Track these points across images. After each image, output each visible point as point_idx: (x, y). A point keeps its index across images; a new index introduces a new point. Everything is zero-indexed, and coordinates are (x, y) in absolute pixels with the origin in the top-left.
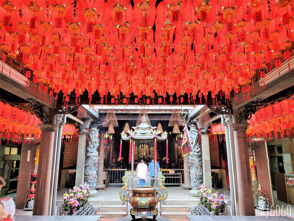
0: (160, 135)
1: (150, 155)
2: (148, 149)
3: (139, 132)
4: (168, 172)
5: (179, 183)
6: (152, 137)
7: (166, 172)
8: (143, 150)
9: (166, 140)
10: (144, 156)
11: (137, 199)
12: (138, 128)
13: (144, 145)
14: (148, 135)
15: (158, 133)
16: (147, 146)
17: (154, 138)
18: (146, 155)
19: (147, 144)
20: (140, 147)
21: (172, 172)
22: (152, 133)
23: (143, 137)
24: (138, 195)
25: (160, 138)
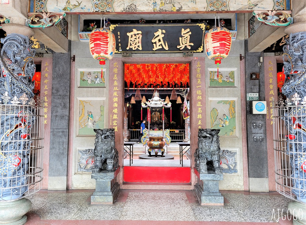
0: (166, 105)
1: (161, 120)
2: (159, 115)
3: (153, 102)
4: (174, 132)
5: (182, 139)
6: (161, 106)
7: (172, 132)
8: (155, 116)
9: (170, 108)
10: (156, 121)
11: (152, 142)
12: (152, 100)
13: (156, 112)
14: (158, 105)
15: (166, 103)
16: (158, 113)
17: (163, 106)
18: (158, 120)
19: (159, 111)
20: (153, 114)
21: (177, 131)
22: (161, 103)
23: (156, 106)
24: (152, 140)
25: (166, 106)
